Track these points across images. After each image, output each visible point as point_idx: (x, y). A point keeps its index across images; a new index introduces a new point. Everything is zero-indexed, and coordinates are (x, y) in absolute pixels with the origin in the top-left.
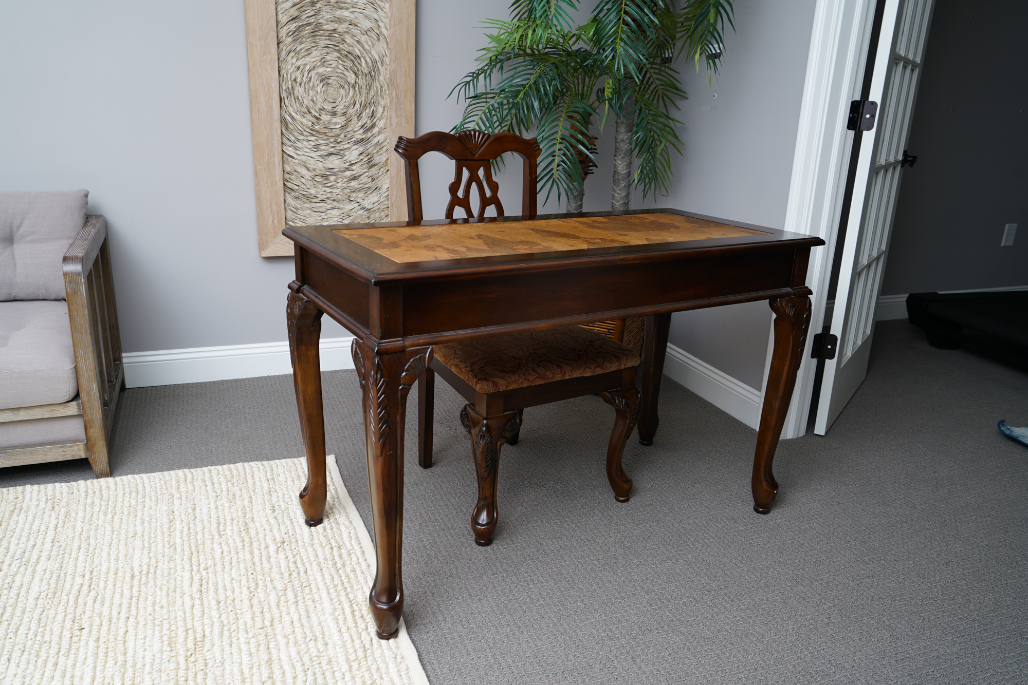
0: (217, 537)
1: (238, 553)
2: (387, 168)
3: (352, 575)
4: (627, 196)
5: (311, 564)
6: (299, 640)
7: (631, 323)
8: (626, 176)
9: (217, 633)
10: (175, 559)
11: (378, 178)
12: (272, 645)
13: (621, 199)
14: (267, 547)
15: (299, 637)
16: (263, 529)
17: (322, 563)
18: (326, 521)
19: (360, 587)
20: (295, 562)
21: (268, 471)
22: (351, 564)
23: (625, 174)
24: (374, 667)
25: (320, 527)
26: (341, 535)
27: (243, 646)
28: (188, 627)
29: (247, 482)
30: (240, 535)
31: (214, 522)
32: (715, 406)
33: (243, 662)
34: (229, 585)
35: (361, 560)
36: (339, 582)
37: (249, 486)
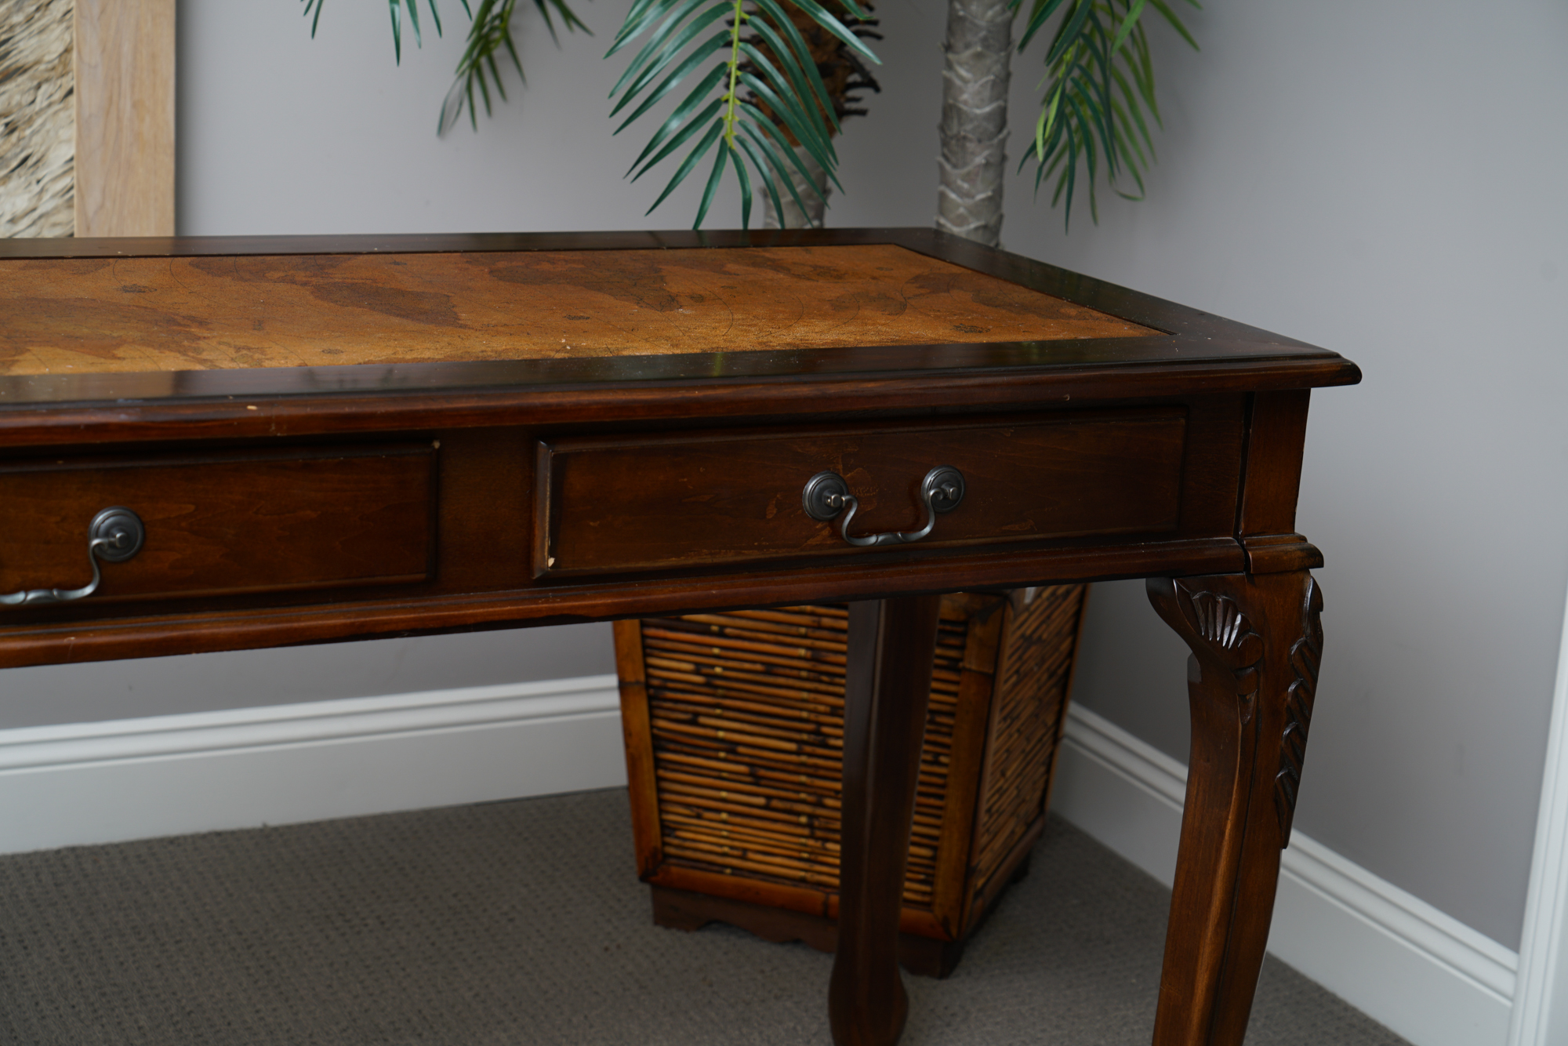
2: (67, 83)
4: (996, 200)
7: (1015, 685)
8: (991, 127)
11: (30, 121)
13: (974, 211)
23: (988, 117)
32: (1334, 1000)
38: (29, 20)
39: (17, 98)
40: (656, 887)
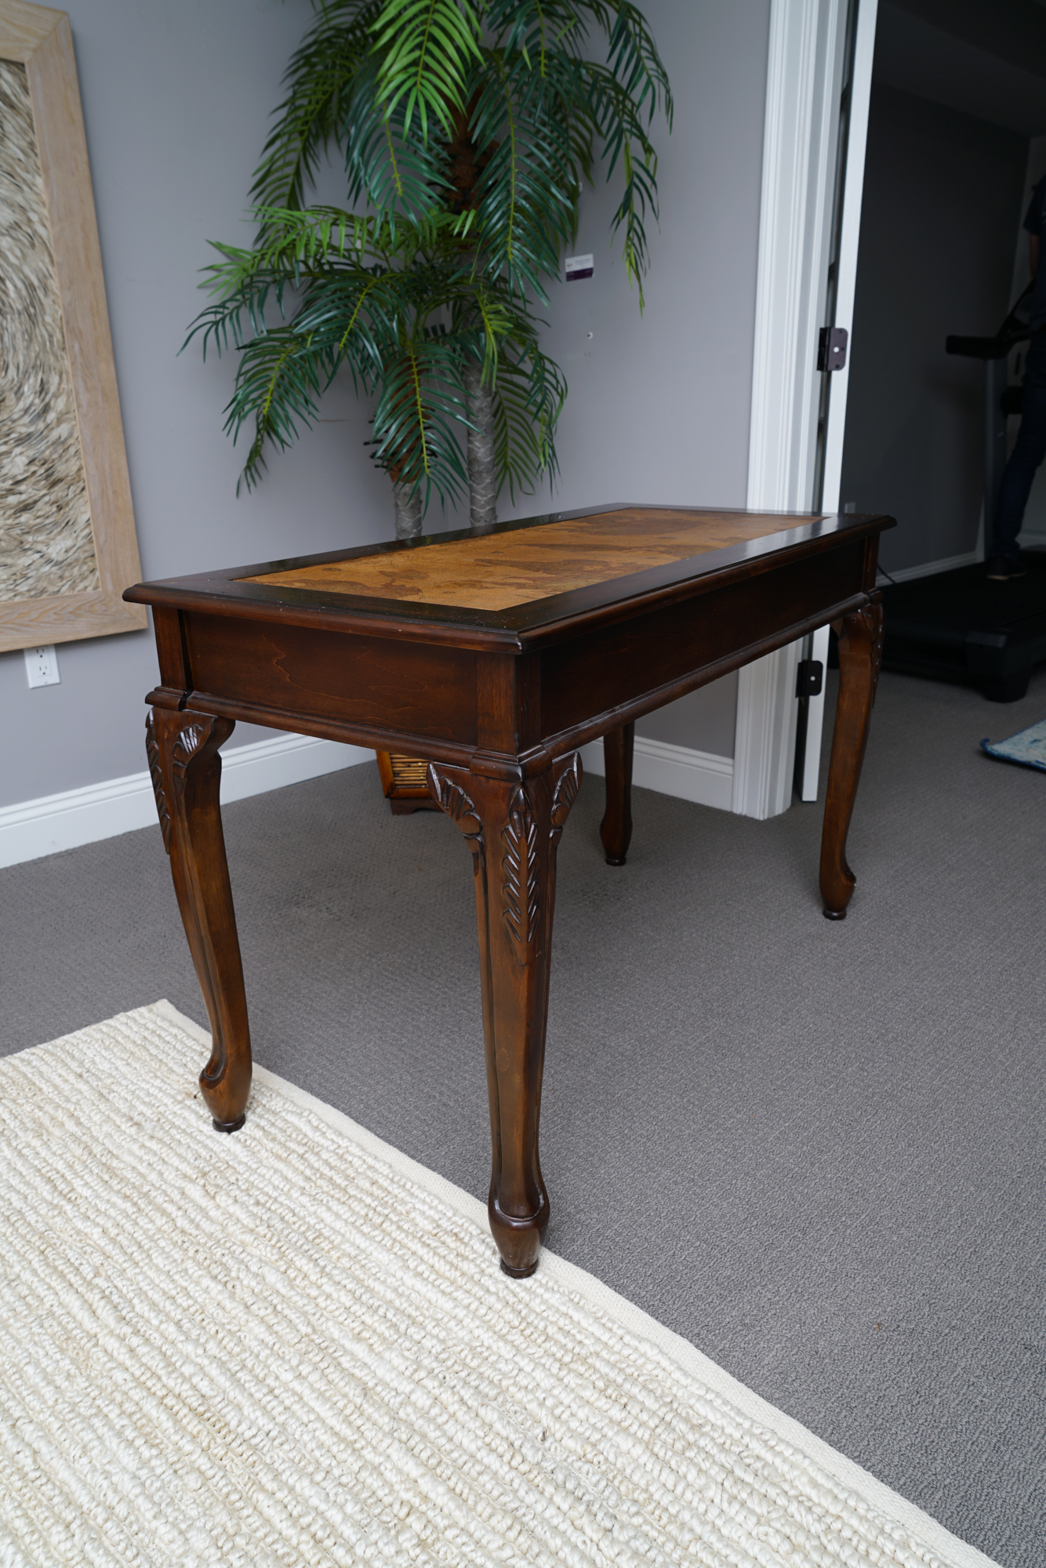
0: (68, 1207)
1: (136, 1223)
2: (81, 485)
3: (375, 1190)
5: (288, 1195)
6: (387, 1334)
9: (228, 1384)
10: (18, 1276)
11: (67, 504)
12: (346, 1362)
13: (487, 502)
14: (183, 1193)
15: (382, 1328)
16: (145, 1164)
17: (307, 1187)
18: (250, 1116)
19: (410, 1205)
20: (258, 1203)
21: (68, 1060)
22: (356, 1171)
23: (489, 462)
24: (551, 1330)
25: (247, 1128)
26: (297, 1129)
27: (296, 1386)
28: (160, 1394)
29: (40, 1090)
30: (111, 1187)
31: (37, 1181)
33: (323, 1414)
34: (171, 1286)
35: (370, 1161)
36: (366, 1210)
37: (51, 1095)
38: (61, 456)
39: (60, 494)
40: (391, 799)
